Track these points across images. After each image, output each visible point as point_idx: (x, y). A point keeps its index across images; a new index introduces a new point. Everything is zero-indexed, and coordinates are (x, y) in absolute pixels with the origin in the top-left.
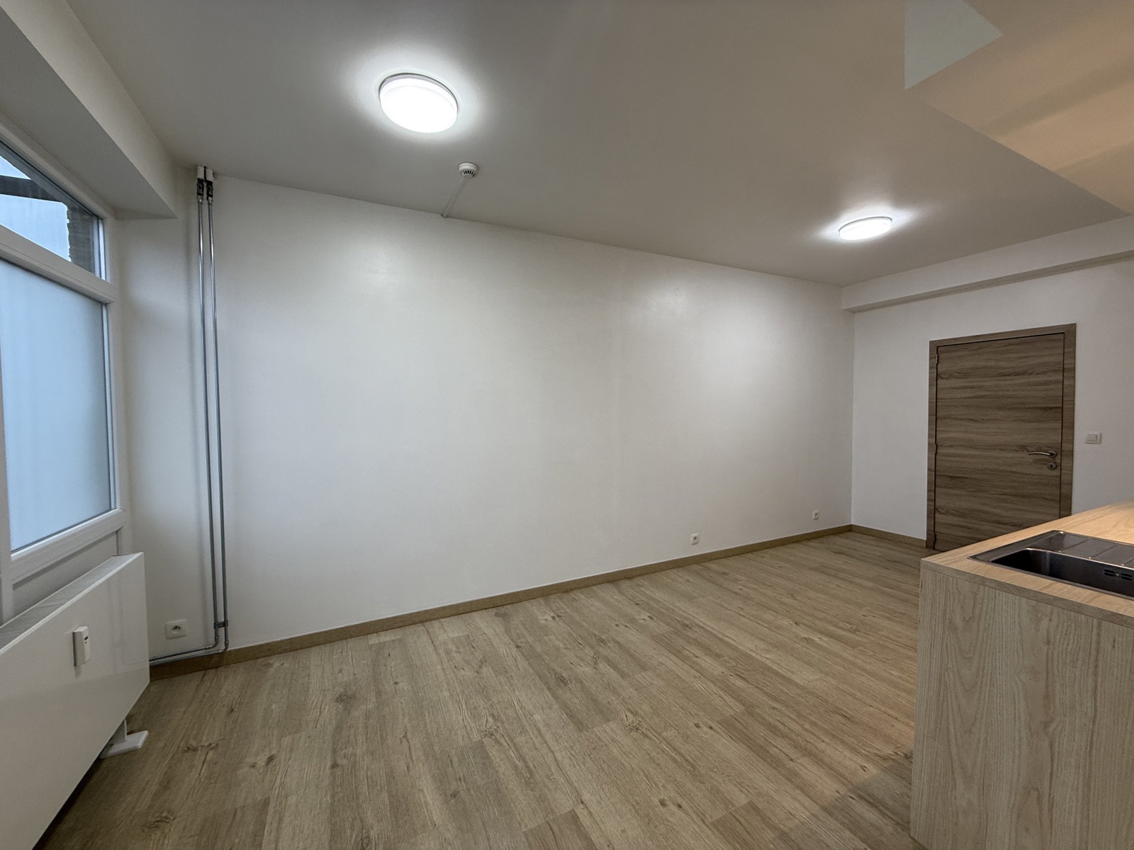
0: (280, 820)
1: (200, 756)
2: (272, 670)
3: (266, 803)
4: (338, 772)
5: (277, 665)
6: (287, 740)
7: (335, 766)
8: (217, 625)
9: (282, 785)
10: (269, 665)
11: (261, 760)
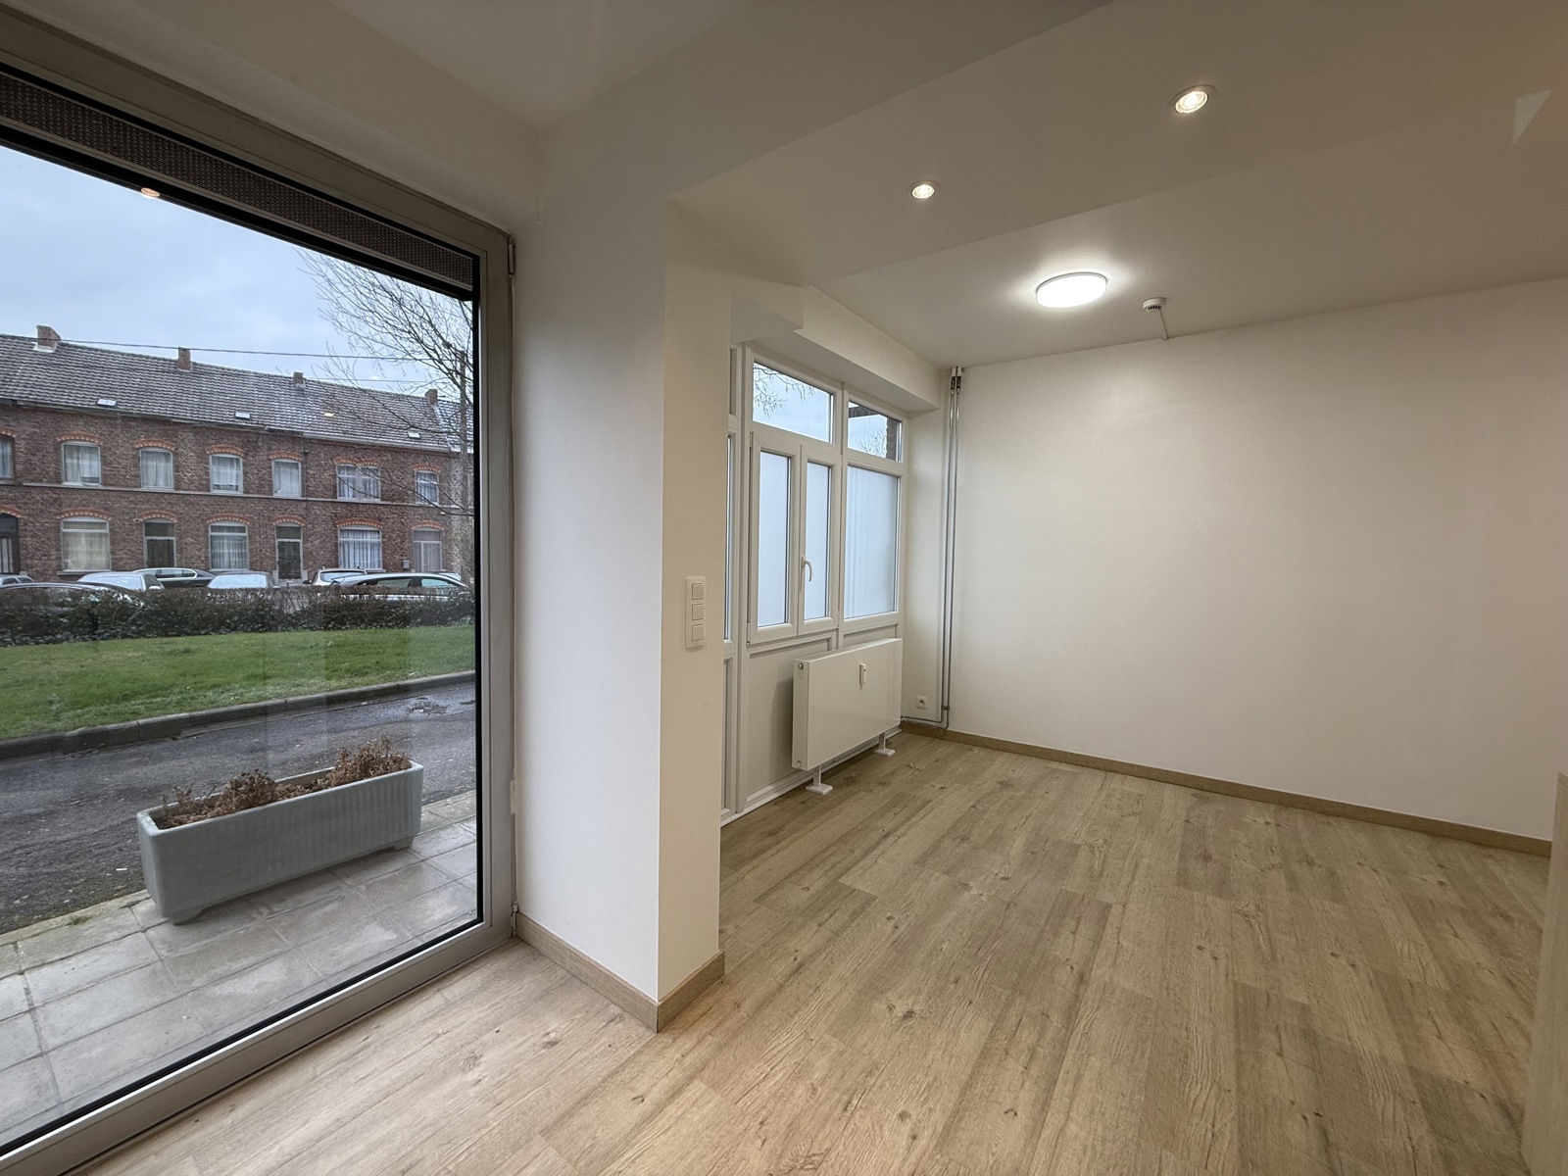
0: (932, 810)
1: (911, 771)
2: (970, 753)
3: (930, 801)
4: (973, 810)
5: (976, 752)
6: (956, 785)
7: (974, 806)
8: (943, 708)
9: (942, 799)
10: (971, 750)
11: (939, 786)
